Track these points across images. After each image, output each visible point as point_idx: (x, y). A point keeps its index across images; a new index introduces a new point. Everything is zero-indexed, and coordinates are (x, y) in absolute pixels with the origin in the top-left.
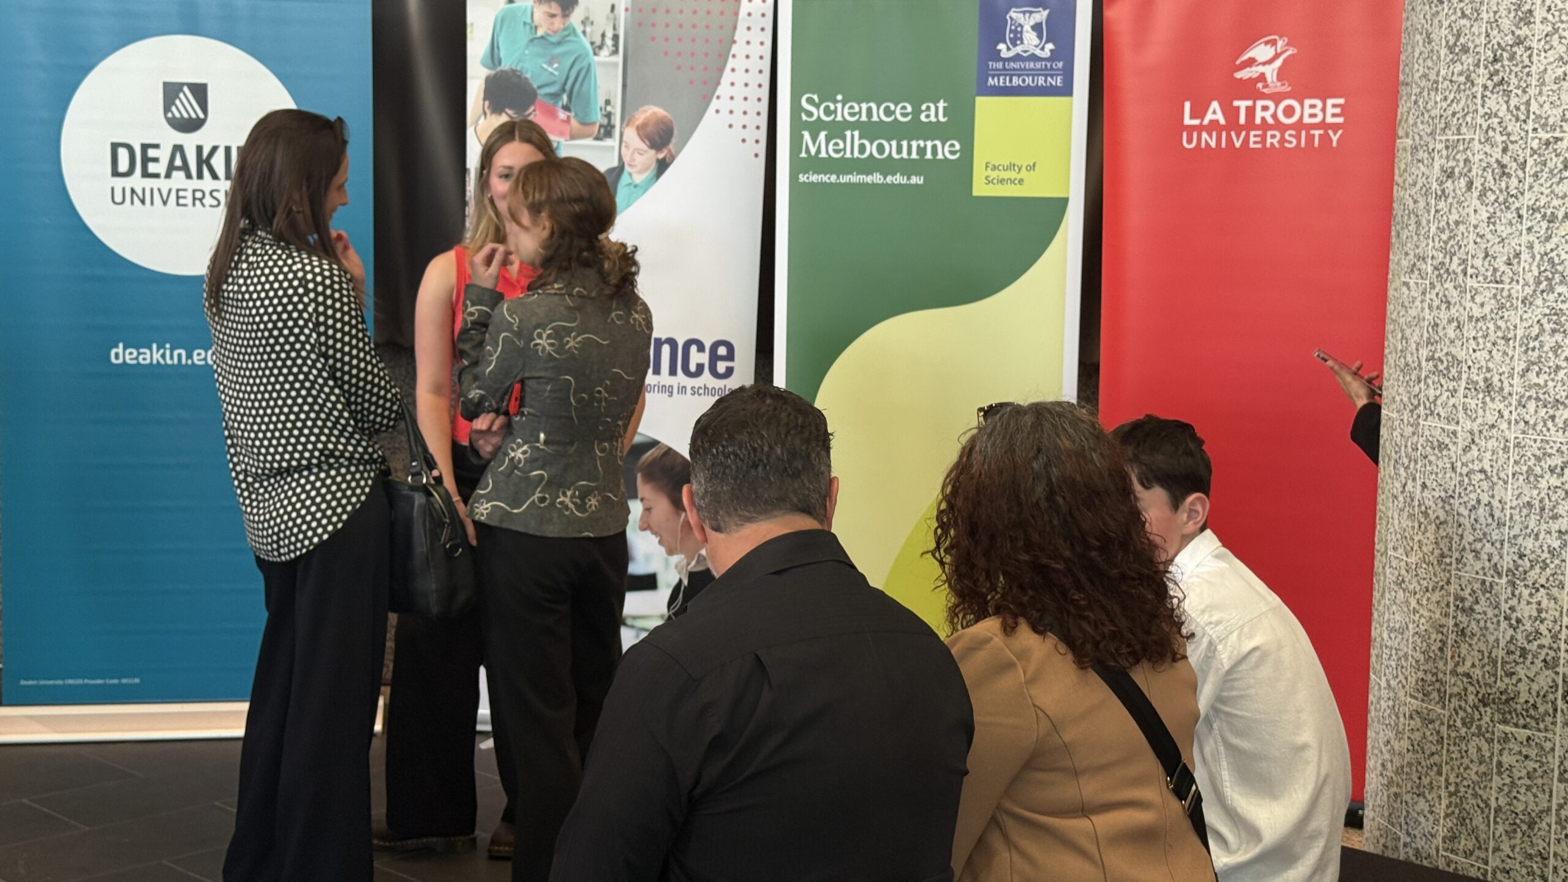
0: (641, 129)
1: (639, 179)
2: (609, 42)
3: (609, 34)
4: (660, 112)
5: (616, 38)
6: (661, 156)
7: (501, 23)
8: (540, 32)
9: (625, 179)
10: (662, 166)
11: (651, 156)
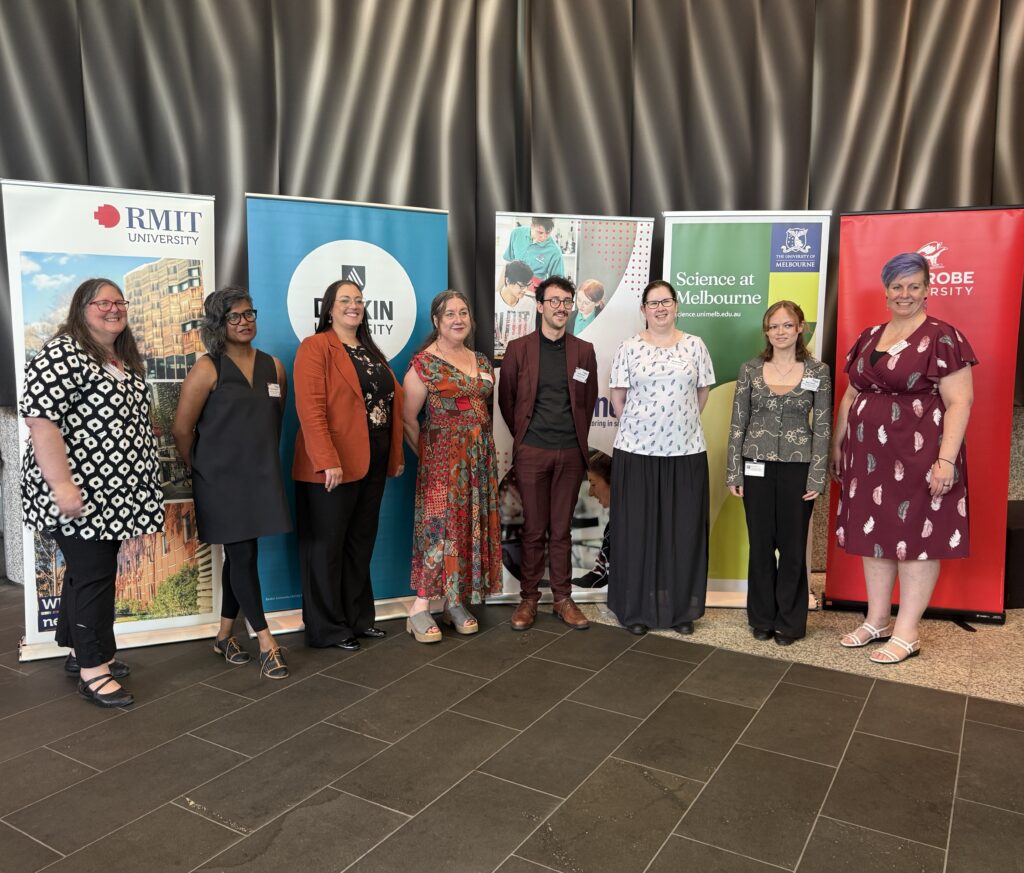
0: (586, 292)
1: (585, 317)
2: (570, 246)
3: (570, 242)
4: (597, 282)
5: (574, 244)
6: (597, 305)
7: (514, 236)
8: (534, 242)
9: (579, 317)
10: (598, 310)
11: (593, 305)
